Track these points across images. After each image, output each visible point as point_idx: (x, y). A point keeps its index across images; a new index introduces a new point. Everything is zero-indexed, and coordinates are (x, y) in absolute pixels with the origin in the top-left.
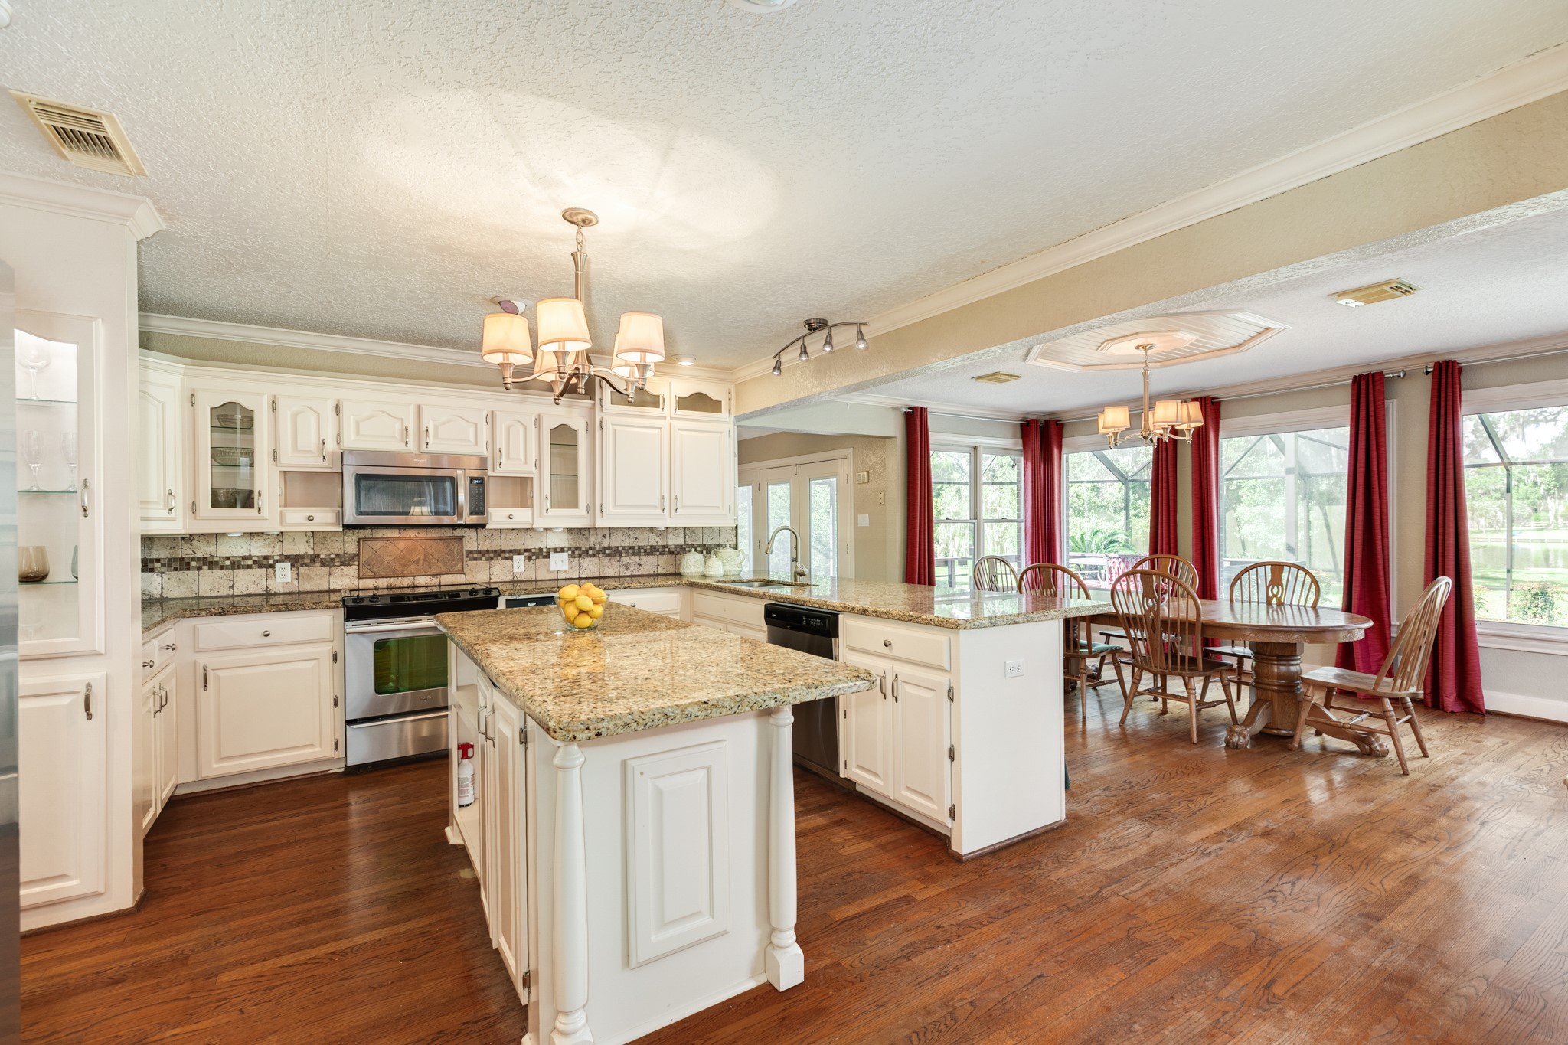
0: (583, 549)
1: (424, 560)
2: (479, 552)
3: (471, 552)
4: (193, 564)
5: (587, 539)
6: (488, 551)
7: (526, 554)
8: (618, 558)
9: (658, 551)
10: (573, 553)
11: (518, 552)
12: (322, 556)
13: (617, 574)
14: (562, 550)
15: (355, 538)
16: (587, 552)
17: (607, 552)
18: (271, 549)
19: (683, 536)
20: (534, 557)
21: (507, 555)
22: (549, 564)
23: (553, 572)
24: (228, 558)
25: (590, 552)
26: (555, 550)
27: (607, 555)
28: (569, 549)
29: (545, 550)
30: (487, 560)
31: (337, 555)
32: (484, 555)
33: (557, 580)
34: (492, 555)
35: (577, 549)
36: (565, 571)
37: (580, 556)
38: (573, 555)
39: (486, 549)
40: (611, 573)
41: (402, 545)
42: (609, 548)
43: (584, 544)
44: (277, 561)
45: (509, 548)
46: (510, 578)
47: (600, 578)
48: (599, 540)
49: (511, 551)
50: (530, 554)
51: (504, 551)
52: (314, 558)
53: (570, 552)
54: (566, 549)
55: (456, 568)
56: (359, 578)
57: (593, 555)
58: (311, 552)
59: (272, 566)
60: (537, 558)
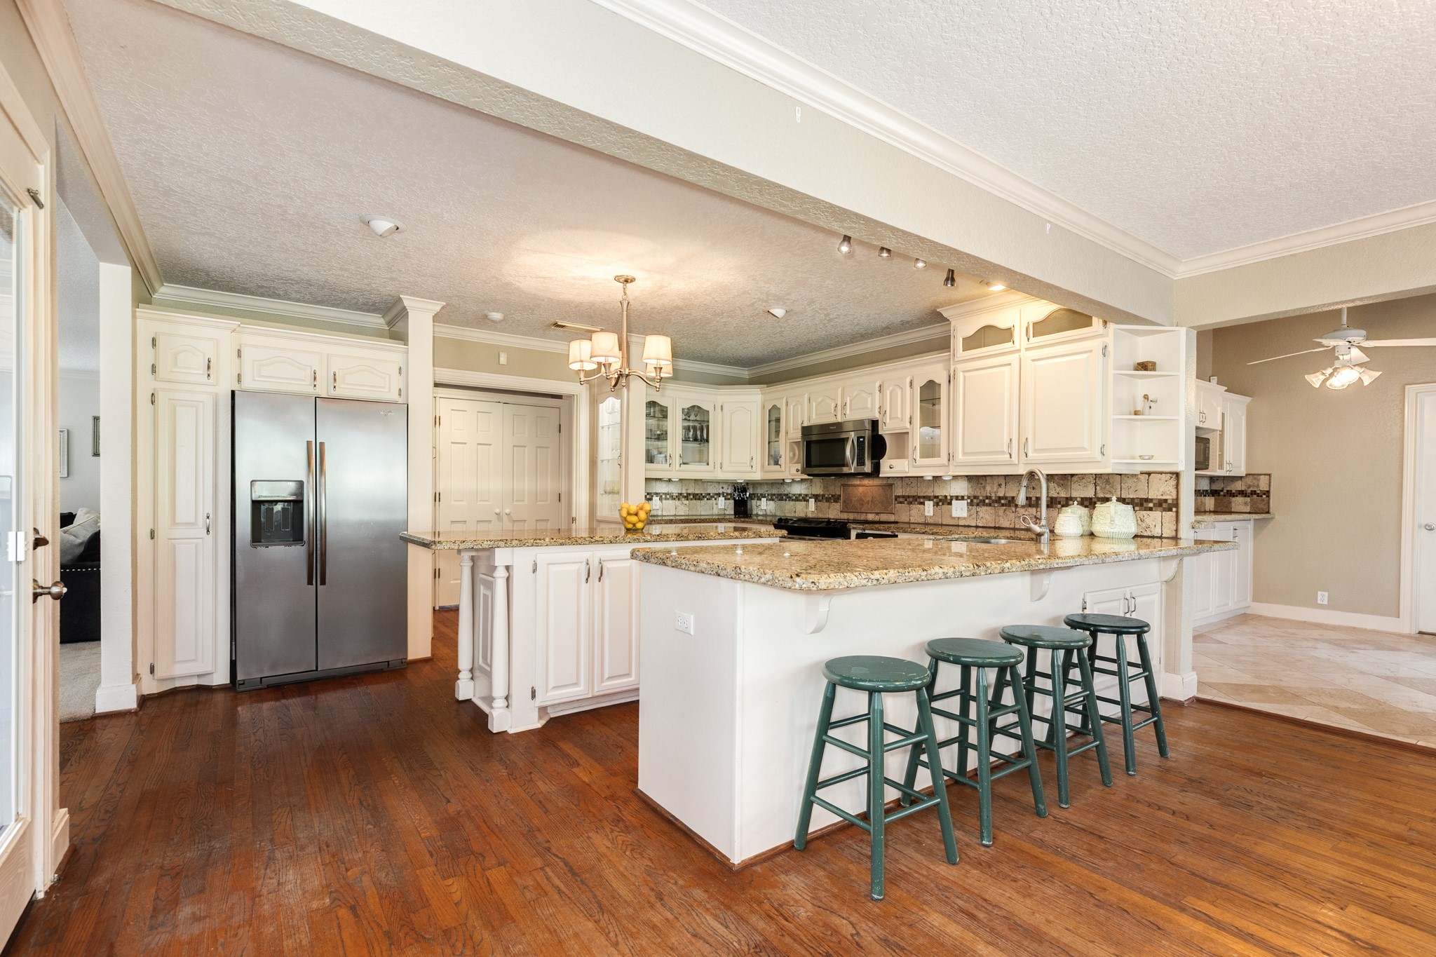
0: (981, 498)
1: (872, 501)
2: (903, 497)
3: (899, 497)
4: (784, 497)
5: (984, 487)
6: (909, 497)
7: (935, 500)
8: (1014, 509)
9: (1059, 503)
10: (972, 501)
11: (929, 498)
12: (826, 496)
13: (1012, 526)
14: (963, 498)
15: (840, 484)
16: (984, 501)
17: (1003, 501)
18: (807, 490)
19: (1092, 486)
20: (941, 504)
21: (922, 500)
22: (950, 511)
23: (954, 518)
24: (794, 495)
25: (987, 501)
26: (957, 498)
27: (1003, 505)
28: (969, 497)
29: (949, 498)
30: (908, 504)
31: (832, 496)
32: (906, 500)
33: (958, 526)
34: (911, 499)
35: (975, 497)
36: (965, 518)
37: (978, 505)
38: (971, 504)
39: (907, 494)
40: (1006, 524)
41: (861, 489)
42: (1005, 498)
43: (981, 494)
44: (810, 498)
45: (922, 494)
46: (922, 520)
47: (995, 528)
48: (995, 490)
49: (924, 497)
50: (938, 500)
51: (919, 497)
52: (823, 495)
53: (969, 501)
54: (966, 498)
55: (889, 509)
56: (841, 512)
57: (990, 505)
58: (822, 493)
59: (808, 501)
60: (943, 504)
